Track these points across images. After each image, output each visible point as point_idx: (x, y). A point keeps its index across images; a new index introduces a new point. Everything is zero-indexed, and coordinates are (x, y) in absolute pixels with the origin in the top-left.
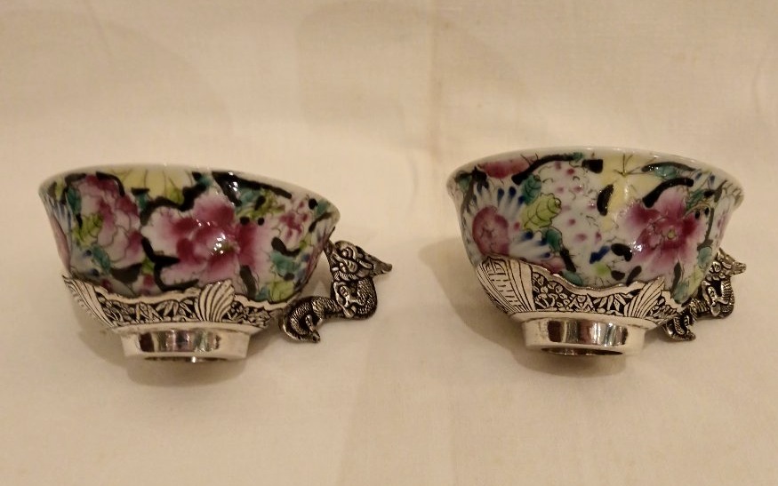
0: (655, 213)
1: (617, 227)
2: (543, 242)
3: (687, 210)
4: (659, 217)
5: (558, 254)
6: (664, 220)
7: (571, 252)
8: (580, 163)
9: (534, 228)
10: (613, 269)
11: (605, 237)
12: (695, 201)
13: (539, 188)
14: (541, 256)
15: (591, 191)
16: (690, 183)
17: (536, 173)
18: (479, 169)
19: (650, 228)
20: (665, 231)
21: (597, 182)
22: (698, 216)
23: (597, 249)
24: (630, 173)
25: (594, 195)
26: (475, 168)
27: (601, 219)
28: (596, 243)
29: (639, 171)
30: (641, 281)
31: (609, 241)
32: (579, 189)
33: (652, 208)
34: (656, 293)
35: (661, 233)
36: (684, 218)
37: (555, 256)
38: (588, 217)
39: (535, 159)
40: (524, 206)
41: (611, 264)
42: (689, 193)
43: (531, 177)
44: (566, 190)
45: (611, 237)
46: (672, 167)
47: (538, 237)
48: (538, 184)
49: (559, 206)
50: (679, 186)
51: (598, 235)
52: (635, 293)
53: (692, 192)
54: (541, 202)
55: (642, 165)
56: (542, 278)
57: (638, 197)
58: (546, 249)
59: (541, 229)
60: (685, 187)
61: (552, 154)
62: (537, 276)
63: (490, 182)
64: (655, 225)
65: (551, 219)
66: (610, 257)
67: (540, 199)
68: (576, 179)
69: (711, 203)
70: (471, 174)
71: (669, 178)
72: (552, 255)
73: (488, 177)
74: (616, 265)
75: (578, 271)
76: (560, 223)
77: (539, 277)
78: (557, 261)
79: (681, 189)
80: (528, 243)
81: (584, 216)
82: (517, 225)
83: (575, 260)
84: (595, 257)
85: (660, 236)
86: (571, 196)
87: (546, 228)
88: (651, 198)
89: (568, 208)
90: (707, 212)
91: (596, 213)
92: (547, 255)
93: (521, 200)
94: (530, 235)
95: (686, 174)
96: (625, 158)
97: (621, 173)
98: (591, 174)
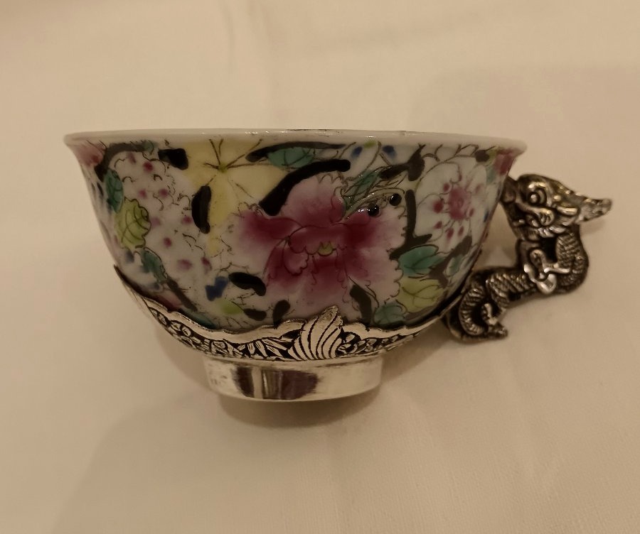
0: (288, 221)
1: (230, 249)
2: (146, 267)
3: (348, 208)
4: (295, 228)
5: (166, 286)
6: (304, 230)
7: (181, 285)
8: (155, 156)
9: (132, 248)
10: (244, 307)
11: (216, 263)
12: (363, 188)
13: (121, 190)
14: (152, 286)
15: (181, 197)
16: (343, 166)
17: (112, 167)
19: (283, 245)
20: (312, 246)
21: (186, 182)
22: (374, 211)
23: (211, 281)
24: (230, 166)
25: (185, 203)
27: (204, 238)
28: (206, 272)
29: (244, 161)
30: (297, 319)
31: (225, 269)
32: (164, 193)
33: (279, 215)
34: (330, 330)
35: (305, 249)
36: (343, 221)
37: (165, 289)
38: (185, 236)
39: (104, 147)
40: (114, 213)
41: (238, 301)
42: (345, 182)
43: (109, 173)
44: (150, 195)
45: (225, 265)
46: (298, 150)
47: (138, 260)
48: (119, 183)
49: (147, 218)
50: (321, 175)
51: (206, 261)
52: (295, 335)
53: (352, 179)
54: (127, 211)
55: (246, 150)
57: (251, 202)
58: (150, 277)
59: (139, 250)
60: (335, 174)
61: (117, 142)
62: (155, 312)
64: (289, 240)
65: (143, 237)
66: (233, 292)
67: (125, 206)
68: (158, 179)
69: (403, 184)
71: (299, 165)
72: (161, 286)
74: (246, 301)
75: (199, 310)
78: (170, 295)
79: (328, 178)
80: (132, 266)
81: (180, 233)
83: (190, 295)
84: (214, 292)
85: (304, 256)
86: (157, 204)
87: (143, 249)
88: (274, 200)
89: (158, 222)
90: (395, 201)
91: (193, 229)
92: (156, 285)
93: (110, 204)
94: (130, 256)
95: (329, 154)
96: (217, 144)
97: (217, 168)
98: (174, 171)
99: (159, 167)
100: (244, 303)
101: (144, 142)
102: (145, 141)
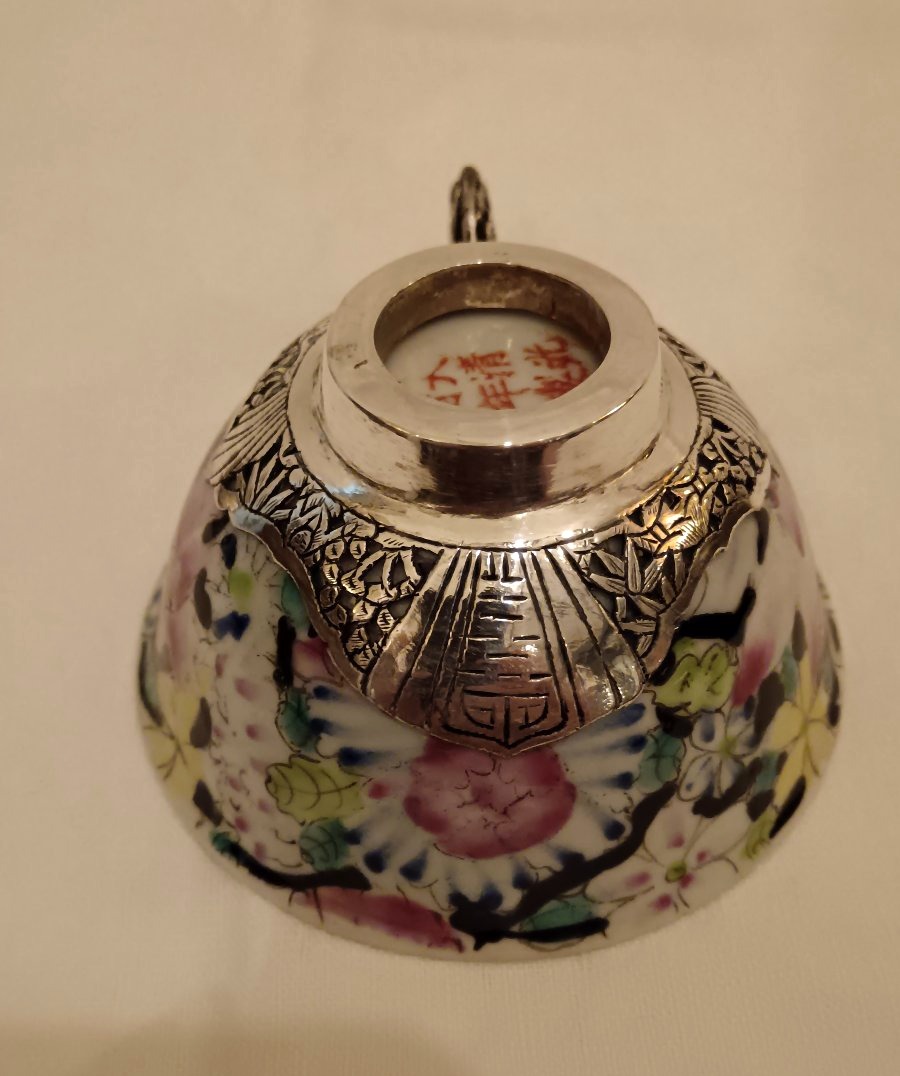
2: (318, 727)
5: (298, 683)
7: (269, 669)
8: (223, 828)
9: (332, 766)
10: (226, 572)
11: (211, 657)
13: (304, 836)
14: (337, 697)
15: (217, 762)
17: (307, 869)
18: (468, 941)
23: (230, 641)
24: (173, 737)
26: (477, 947)
28: (227, 657)
31: (209, 641)
32: (234, 784)
37: (307, 681)
38: (227, 721)
39: (299, 895)
40: (350, 823)
41: (224, 588)
43: (321, 866)
44: (254, 799)
45: (205, 645)
47: (329, 745)
48: (307, 845)
49: (270, 779)
51: (219, 670)
54: (307, 810)
56: (351, 647)
58: (318, 709)
59: (315, 756)
61: (260, 884)
62: (360, 658)
63: (445, 904)
65: (290, 766)
66: (221, 607)
67: (309, 816)
68: (236, 803)
70: (512, 935)
72: (310, 688)
73: (446, 916)
75: (279, 614)
76: (276, 748)
77: (357, 651)
78: (306, 666)
80: (361, 744)
82: (378, 791)
83: (270, 646)
84: (238, 625)
86: (248, 781)
87: (303, 752)
89: (255, 764)
92: (321, 693)
93: (354, 837)
94: (349, 758)
97: (180, 750)
98: (215, 792)
99: (229, 814)
100: (221, 578)
101: (222, 851)
102: (218, 850)
